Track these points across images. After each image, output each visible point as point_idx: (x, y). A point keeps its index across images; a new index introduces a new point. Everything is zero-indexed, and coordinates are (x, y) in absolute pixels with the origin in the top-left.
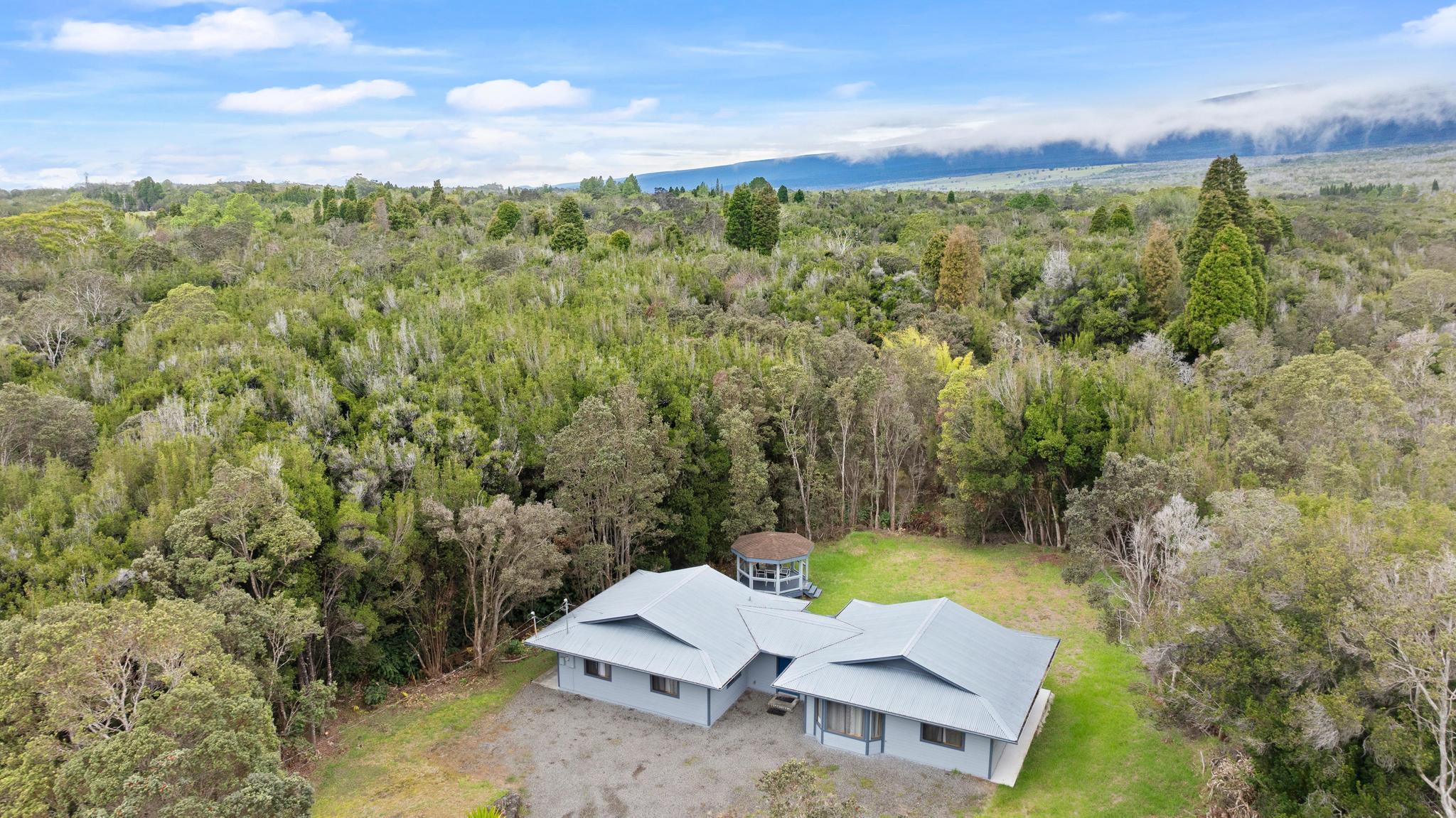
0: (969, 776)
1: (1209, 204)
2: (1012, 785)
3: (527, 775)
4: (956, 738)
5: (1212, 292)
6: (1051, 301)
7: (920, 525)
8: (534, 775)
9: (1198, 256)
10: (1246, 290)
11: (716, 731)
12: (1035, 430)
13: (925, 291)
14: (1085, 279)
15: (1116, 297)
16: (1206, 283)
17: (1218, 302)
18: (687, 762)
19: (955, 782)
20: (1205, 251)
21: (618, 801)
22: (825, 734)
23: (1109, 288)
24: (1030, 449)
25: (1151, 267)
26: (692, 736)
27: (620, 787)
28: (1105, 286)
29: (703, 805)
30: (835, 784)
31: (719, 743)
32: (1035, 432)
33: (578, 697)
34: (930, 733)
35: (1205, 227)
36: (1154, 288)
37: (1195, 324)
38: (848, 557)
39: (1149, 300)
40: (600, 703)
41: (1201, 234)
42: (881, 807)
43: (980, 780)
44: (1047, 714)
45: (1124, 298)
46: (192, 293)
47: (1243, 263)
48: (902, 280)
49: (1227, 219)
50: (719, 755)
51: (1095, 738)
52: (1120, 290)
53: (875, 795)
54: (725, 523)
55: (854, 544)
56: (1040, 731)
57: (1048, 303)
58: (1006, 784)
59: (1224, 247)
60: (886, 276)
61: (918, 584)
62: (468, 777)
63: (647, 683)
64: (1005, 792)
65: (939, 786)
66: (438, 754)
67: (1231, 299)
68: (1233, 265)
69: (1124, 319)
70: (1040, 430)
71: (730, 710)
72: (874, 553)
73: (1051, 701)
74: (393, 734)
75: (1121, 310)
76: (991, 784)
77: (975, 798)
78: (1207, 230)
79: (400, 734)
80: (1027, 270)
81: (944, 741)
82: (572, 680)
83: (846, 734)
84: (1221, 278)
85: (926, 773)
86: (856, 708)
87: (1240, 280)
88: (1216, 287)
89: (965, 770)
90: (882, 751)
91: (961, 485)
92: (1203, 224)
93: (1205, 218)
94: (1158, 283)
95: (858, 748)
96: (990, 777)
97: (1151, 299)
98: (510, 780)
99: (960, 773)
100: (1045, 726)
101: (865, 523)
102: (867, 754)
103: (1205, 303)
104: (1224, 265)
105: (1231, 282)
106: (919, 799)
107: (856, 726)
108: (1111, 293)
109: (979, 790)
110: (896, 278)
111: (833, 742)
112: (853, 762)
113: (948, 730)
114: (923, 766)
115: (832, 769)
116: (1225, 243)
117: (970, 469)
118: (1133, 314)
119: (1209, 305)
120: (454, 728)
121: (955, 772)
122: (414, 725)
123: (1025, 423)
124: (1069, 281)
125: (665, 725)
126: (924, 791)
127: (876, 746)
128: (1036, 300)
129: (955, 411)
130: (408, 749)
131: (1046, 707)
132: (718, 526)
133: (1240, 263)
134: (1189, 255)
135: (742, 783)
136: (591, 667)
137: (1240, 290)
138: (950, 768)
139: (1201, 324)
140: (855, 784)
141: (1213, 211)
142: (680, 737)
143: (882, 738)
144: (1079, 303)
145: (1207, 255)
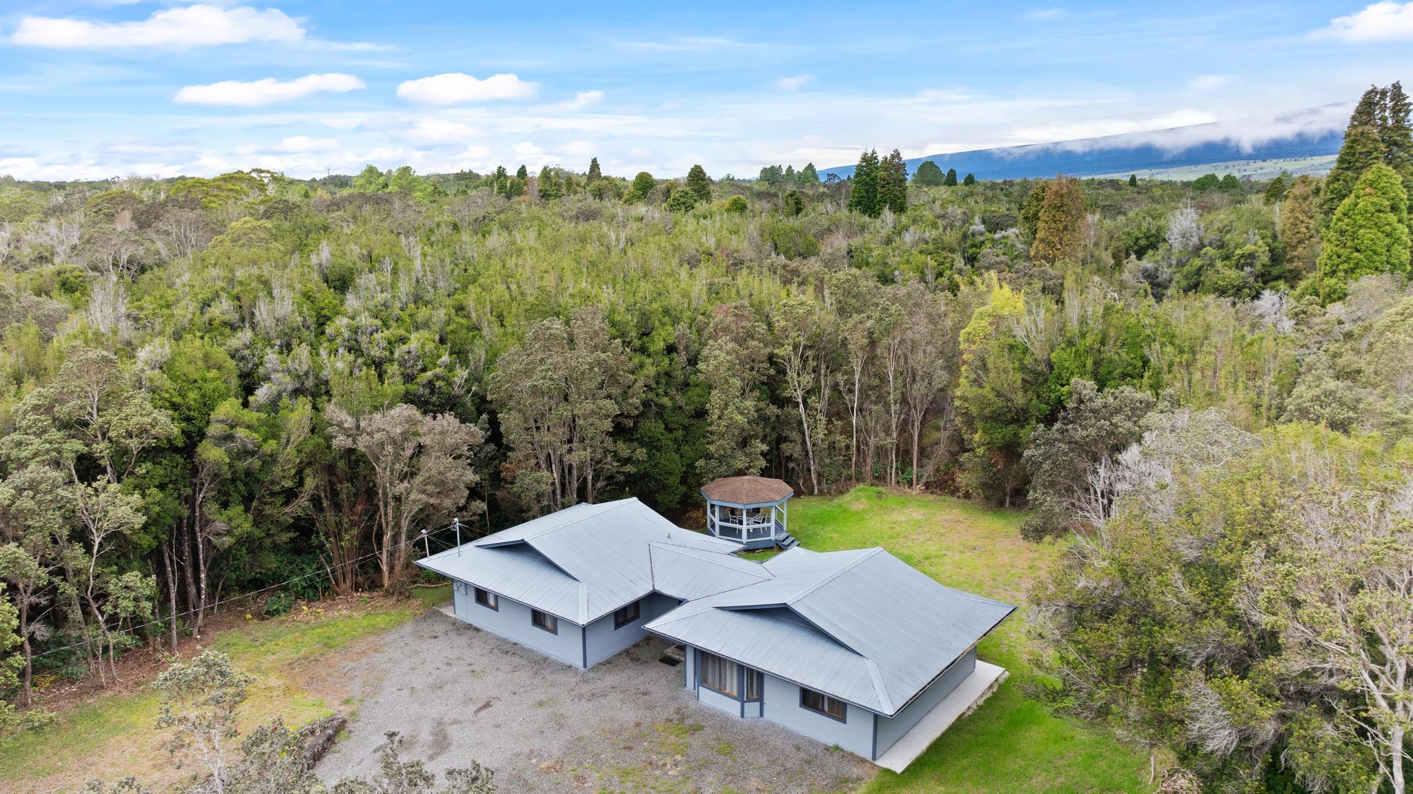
0: (852, 754)
1: (1353, 141)
2: (899, 771)
3: (367, 699)
4: (837, 708)
5: (1349, 244)
6: (1174, 262)
7: (942, 485)
8: (374, 700)
9: (1336, 202)
10: (1397, 240)
11: (591, 675)
12: (1060, 374)
13: (1019, 246)
14: (1212, 236)
15: (1242, 256)
16: (1342, 233)
17: (1356, 254)
18: (541, 704)
19: (831, 761)
20: (1344, 196)
21: (445, 737)
22: (700, 688)
23: (1237, 246)
24: (1053, 396)
25: (1292, 224)
26: (561, 677)
27: (456, 722)
28: (1232, 244)
29: (532, 751)
30: (689, 746)
31: (586, 688)
32: (1059, 377)
33: (469, 627)
34: (810, 699)
35: (1348, 169)
36: (1294, 248)
37: (1327, 281)
38: (845, 511)
39: (1288, 261)
40: (487, 634)
41: (1342, 177)
42: (730, 778)
43: (863, 761)
44: (989, 695)
45: (1252, 256)
46: (249, 225)
47: (1394, 209)
48: (1004, 237)
49: (1377, 158)
50: (580, 700)
51: (1036, 728)
52: (1249, 248)
53: (729, 763)
54: (700, 463)
55: (858, 498)
56: (970, 713)
57: (1170, 266)
58: (893, 768)
59: (1368, 190)
60: (987, 234)
61: (910, 543)
62: (306, 694)
63: (529, 618)
64: (888, 778)
65: (809, 762)
66: (293, 669)
67: (1375, 253)
68: (1380, 211)
69: (1251, 279)
70: (1065, 375)
71: (620, 654)
72: (876, 508)
73: (1001, 681)
74: (262, 645)
75: (1248, 269)
76: (874, 766)
77: (847, 781)
78: (1349, 173)
79: (270, 645)
80: (1153, 231)
81: (826, 709)
82: (465, 609)
83: (721, 690)
84: (1361, 227)
85: (801, 744)
86: (732, 662)
87: (1388, 229)
88: (1354, 237)
89: (848, 746)
90: (762, 714)
91: (977, 437)
92: (1344, 166)
93: (1348, 158)
94: (1300, 242)
95: (731, 707)
96: (874, 758)
97: (1291, 261)
98: (347, 702)
99: (842, 750)
100: (980, 707)
101: (880, 478)
102: (742, 716)
103: (1339, 257)
104: (1366, 212)
105: (1375, 230)
106: (779, 774)
107: (732, 684)
108: (1238, 252)
109: (856, 771)
110: (997, 236)
111: (709, 699)
112: (723, 722)
113: (829, 699)
114: (803, 738)
115: (696, 729)
116: (1371, 186)
117: (985, 419)
118: (1263, 275)
119: (1343, 258)
120: (325, 645)
121: (837, 748)
122: (290, 637)
123: (1051, 366)
124: (1195, 240)
125: (540, 663)
126: (788, 765)
127: (752, 708)
128: (1157, 262)
129: (973, 352)
130: (267, 661)
131: (991, 687)
132: (692, 466)
133: (1389, 209)
134: (1326, 202)
135: (586, 733)
136: (481, 596)
137: (1387, 241)
138: (831, 742)
139: (1333, 281)
140: (712, 749)
141: (1359, 148)
142: (549, 677)
143: (760, 699)
144: (1200, 263)
145: (1347, 201)
